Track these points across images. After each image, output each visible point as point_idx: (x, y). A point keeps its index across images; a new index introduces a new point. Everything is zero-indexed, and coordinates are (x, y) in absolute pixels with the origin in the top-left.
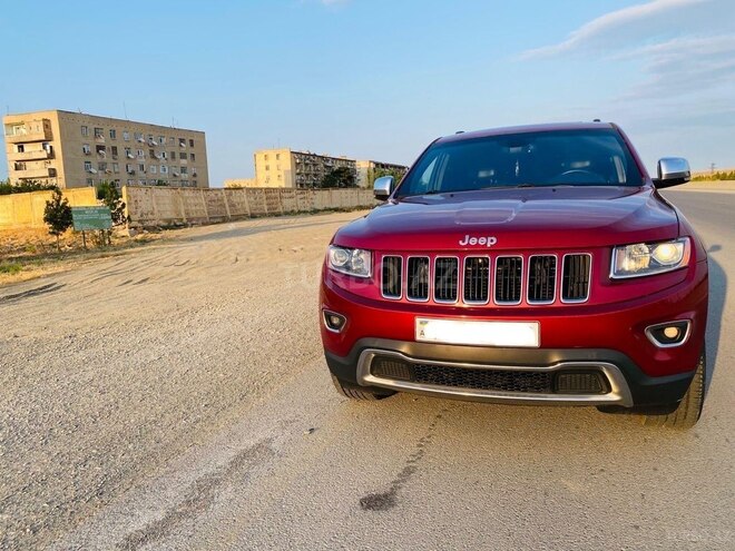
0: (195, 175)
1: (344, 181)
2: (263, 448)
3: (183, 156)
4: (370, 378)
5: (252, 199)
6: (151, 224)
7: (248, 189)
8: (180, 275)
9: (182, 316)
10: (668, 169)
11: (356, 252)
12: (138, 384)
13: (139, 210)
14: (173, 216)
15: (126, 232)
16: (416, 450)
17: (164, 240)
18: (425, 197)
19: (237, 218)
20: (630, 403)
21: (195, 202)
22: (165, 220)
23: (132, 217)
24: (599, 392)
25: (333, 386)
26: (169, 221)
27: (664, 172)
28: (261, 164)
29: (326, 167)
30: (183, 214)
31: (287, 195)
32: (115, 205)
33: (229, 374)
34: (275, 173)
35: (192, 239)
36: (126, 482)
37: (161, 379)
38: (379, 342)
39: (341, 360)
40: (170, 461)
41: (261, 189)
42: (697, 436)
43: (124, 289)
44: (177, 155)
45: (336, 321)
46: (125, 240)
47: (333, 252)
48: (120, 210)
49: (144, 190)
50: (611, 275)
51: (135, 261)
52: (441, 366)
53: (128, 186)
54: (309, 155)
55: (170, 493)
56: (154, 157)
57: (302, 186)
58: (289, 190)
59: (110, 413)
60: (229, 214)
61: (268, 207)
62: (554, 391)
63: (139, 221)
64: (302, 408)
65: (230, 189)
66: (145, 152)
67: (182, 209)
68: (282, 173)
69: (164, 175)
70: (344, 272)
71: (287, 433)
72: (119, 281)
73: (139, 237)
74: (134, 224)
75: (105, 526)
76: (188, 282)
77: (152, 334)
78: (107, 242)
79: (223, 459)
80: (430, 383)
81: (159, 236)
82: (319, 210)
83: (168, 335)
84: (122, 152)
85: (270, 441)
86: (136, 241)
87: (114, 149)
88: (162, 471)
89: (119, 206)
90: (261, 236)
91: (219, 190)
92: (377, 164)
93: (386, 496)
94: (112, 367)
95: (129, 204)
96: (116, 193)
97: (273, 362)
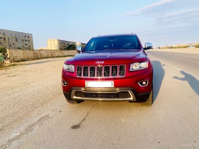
0: (29, 46)
1: (73, 48)
2: (47, 117)
3: (26, 41)
4: (74, 97)
5: (46, 53)
6: (16, 60)
7: (45, 50)
8: (25, 74)
9: (25, 85)
10: (147, 45)
11: (71, 65)
12: (12, 103)
13: (13, 56)
14: (23, 58)
15: (9, 62)
16: (87, 114)
17: (20, 65)
18: (90, 52)
19: (42, 58)
20: (135, 100)
21: (30, 54)
22: (20, 59)
23: (10, 58)
24: (128, 97)
25: (66, 101)
26: (22, 59)
27: (146, 46)
28: (49, 43)
29: (68, 44)
30: (26, 57)
31: (56, 52)
32: (5, 54)
33: (38, 99)
34: (53, 45)
35: (29, 64)
36: (9, 127)
37: (19, 101)
38: (76, 88)
39: (67, 93)
40: (21, 121)
41: (49, 50)
42: (152, 108)
43: (8, 78)
44: (24, 40)
45: (66, 83)
46: (8, 65)
47: (65, 66)
48: (7, 56)
49: (14, 50)
50: (130, 70)
51: (11, 70)
52: (92, 93)
53: (9, 49)
54: (63, 41)
55: (21, 129)
56: (17, 41)
57: (61, 49)
58: (57, 50)
59: (4, 110)
60: (40, 57)
61: (51, 55)
62: (118, 98)
63: (13, 59)
64: (58, 106)
65: (40, 50)
66: (14, 39)
67: (26, 56)
68: (55, 46)
69: (21, 46)
70: (68, 70)
71: (53, 113)
72: (7, 76)
73: (13, 64)
74: (11, 60)
75: (3, 138)
76: (27, 76)
77: (17, 90)
78: (3, 65)
79: (36, 120)
80: (89, 97)
81: (19, 63)
82: (65, 56)
83: (21, 90)
84: (7, 39)
85: (49, 115)
86: (12, 65)
87: (5, 38)
88: (19, 124)
89: (6, 55)
90: (49, 63)
91: (36, 50)
92: (82, 44)
93: (78, 125)
94: (4, 99)
95: (9, 54)
96: (6, 51)
97: (50, 96)
